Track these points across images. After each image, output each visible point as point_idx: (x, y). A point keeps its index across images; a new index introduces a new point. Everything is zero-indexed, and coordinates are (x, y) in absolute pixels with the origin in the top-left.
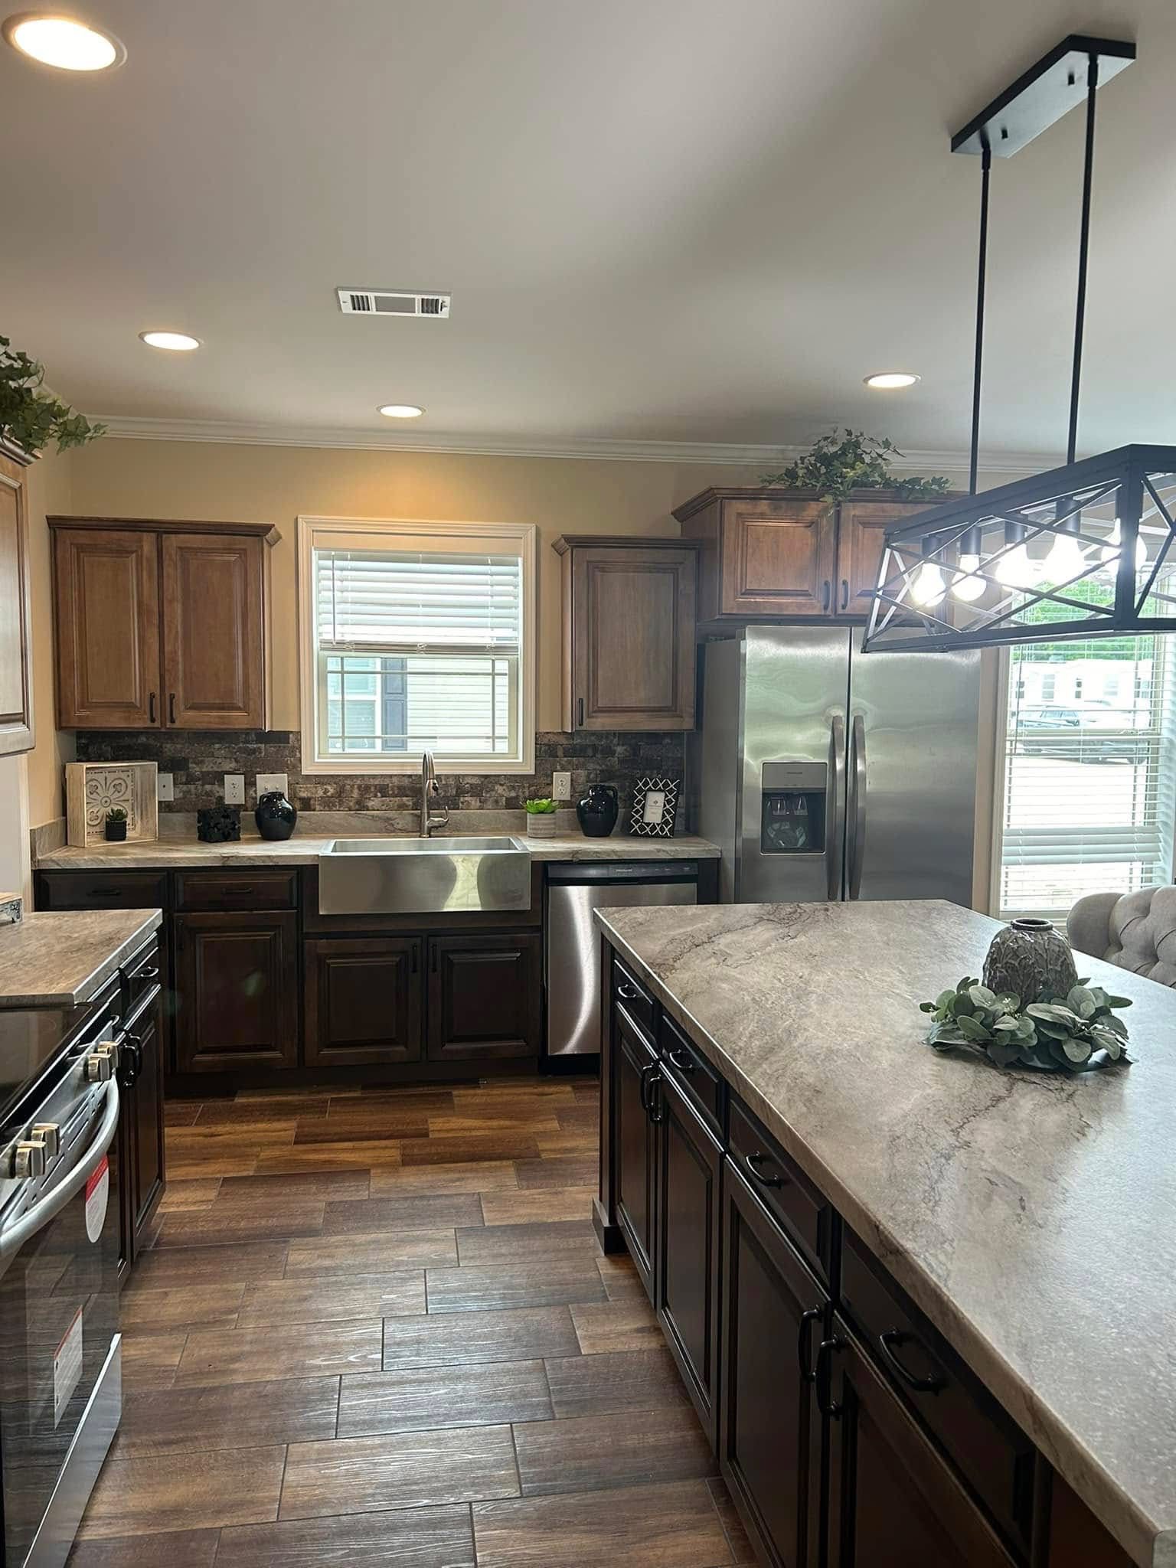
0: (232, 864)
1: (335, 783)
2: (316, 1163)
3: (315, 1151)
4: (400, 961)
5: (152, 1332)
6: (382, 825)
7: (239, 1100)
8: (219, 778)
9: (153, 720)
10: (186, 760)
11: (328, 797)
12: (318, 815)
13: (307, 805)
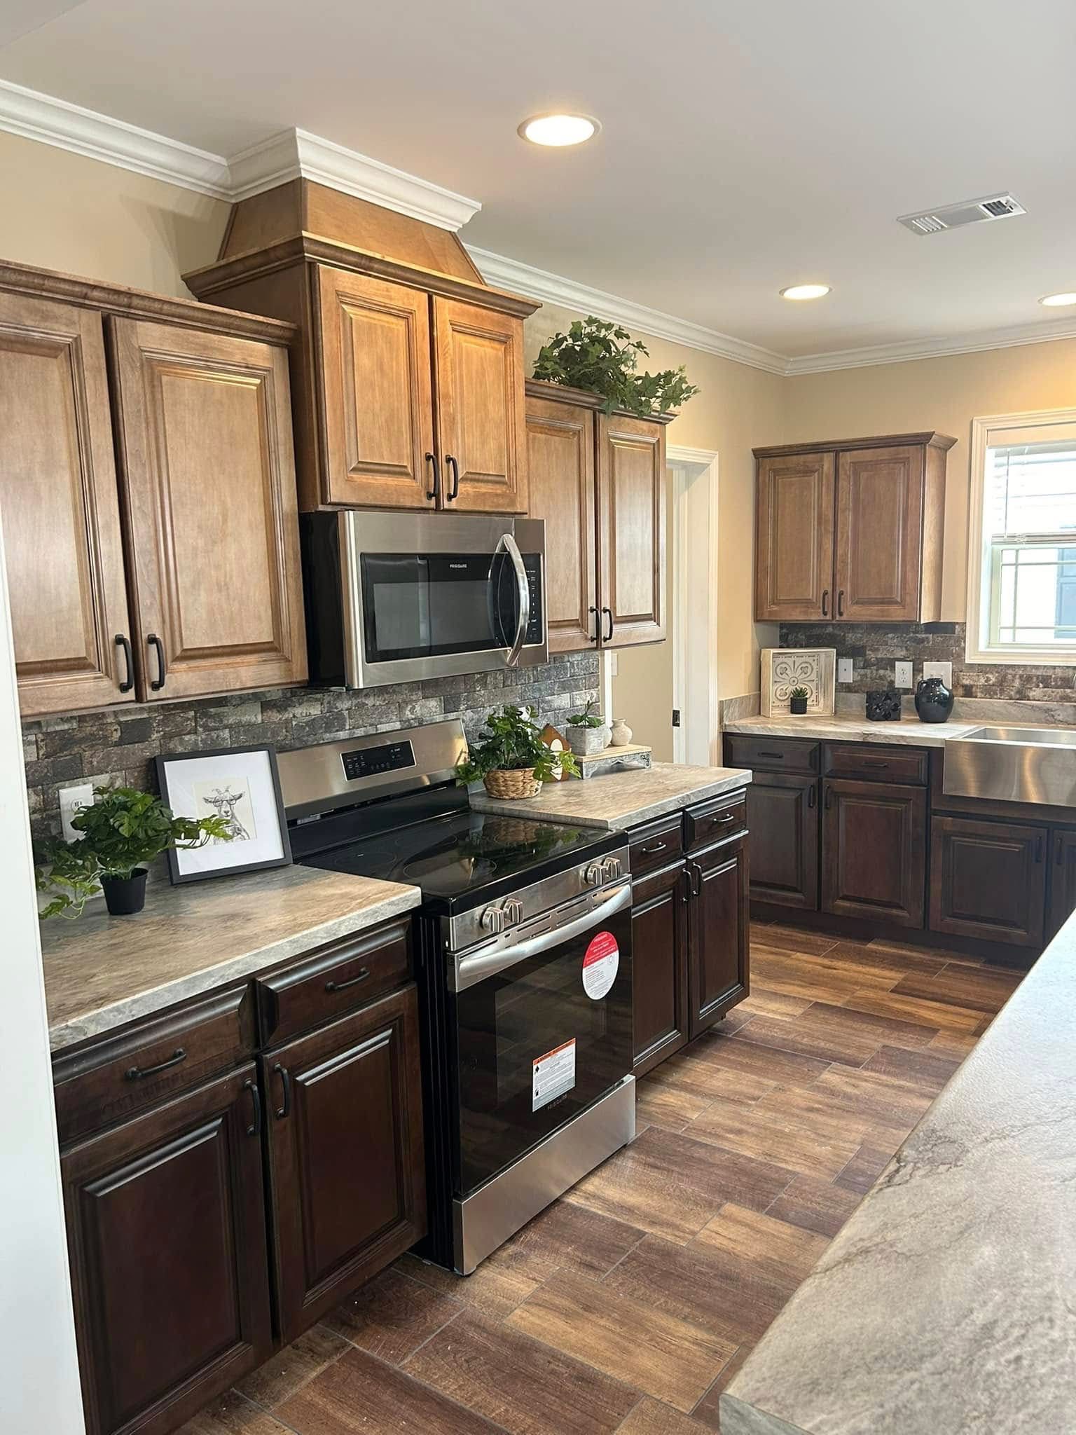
0: (871, 740)
1: (997, 672)
2: (899, 1012)
3: (903, 1002)
4: (1024, 848)
5: (692, 1091)
6: (1043, 716)
7: (871, 946)
8: (891, 664)
9: (825, 614)
10: (864, 647)
11: (989, 685)
12: (979, 701)
13: (968, 692)
